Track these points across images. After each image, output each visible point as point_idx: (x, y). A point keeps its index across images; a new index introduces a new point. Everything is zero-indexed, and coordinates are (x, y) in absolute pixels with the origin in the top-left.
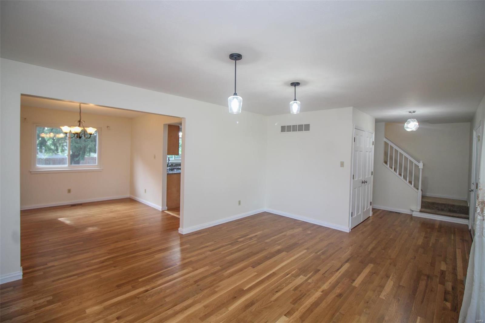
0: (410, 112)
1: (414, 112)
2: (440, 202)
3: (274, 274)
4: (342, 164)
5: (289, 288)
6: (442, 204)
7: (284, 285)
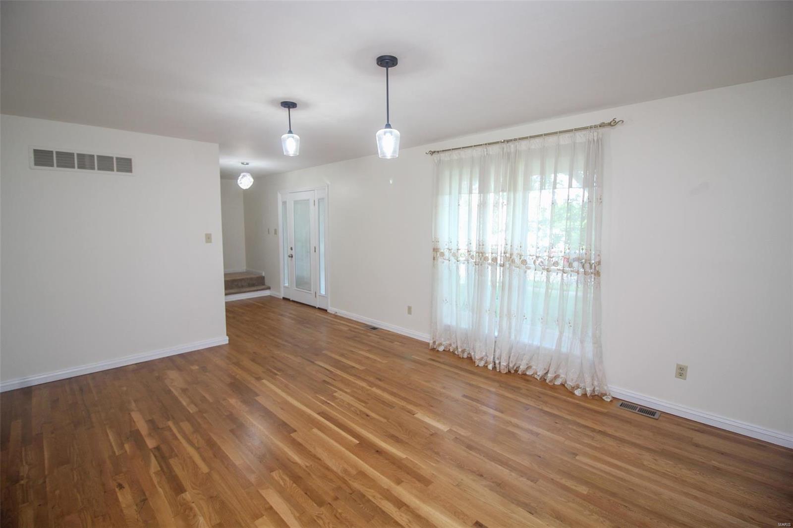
0: (243, 164)
1: (247, 164)
2: (238, 278)
3: (322, 414)
4: (208, 238)
5: (362, 407)
6: (241, 280)
7: (353, 409)
